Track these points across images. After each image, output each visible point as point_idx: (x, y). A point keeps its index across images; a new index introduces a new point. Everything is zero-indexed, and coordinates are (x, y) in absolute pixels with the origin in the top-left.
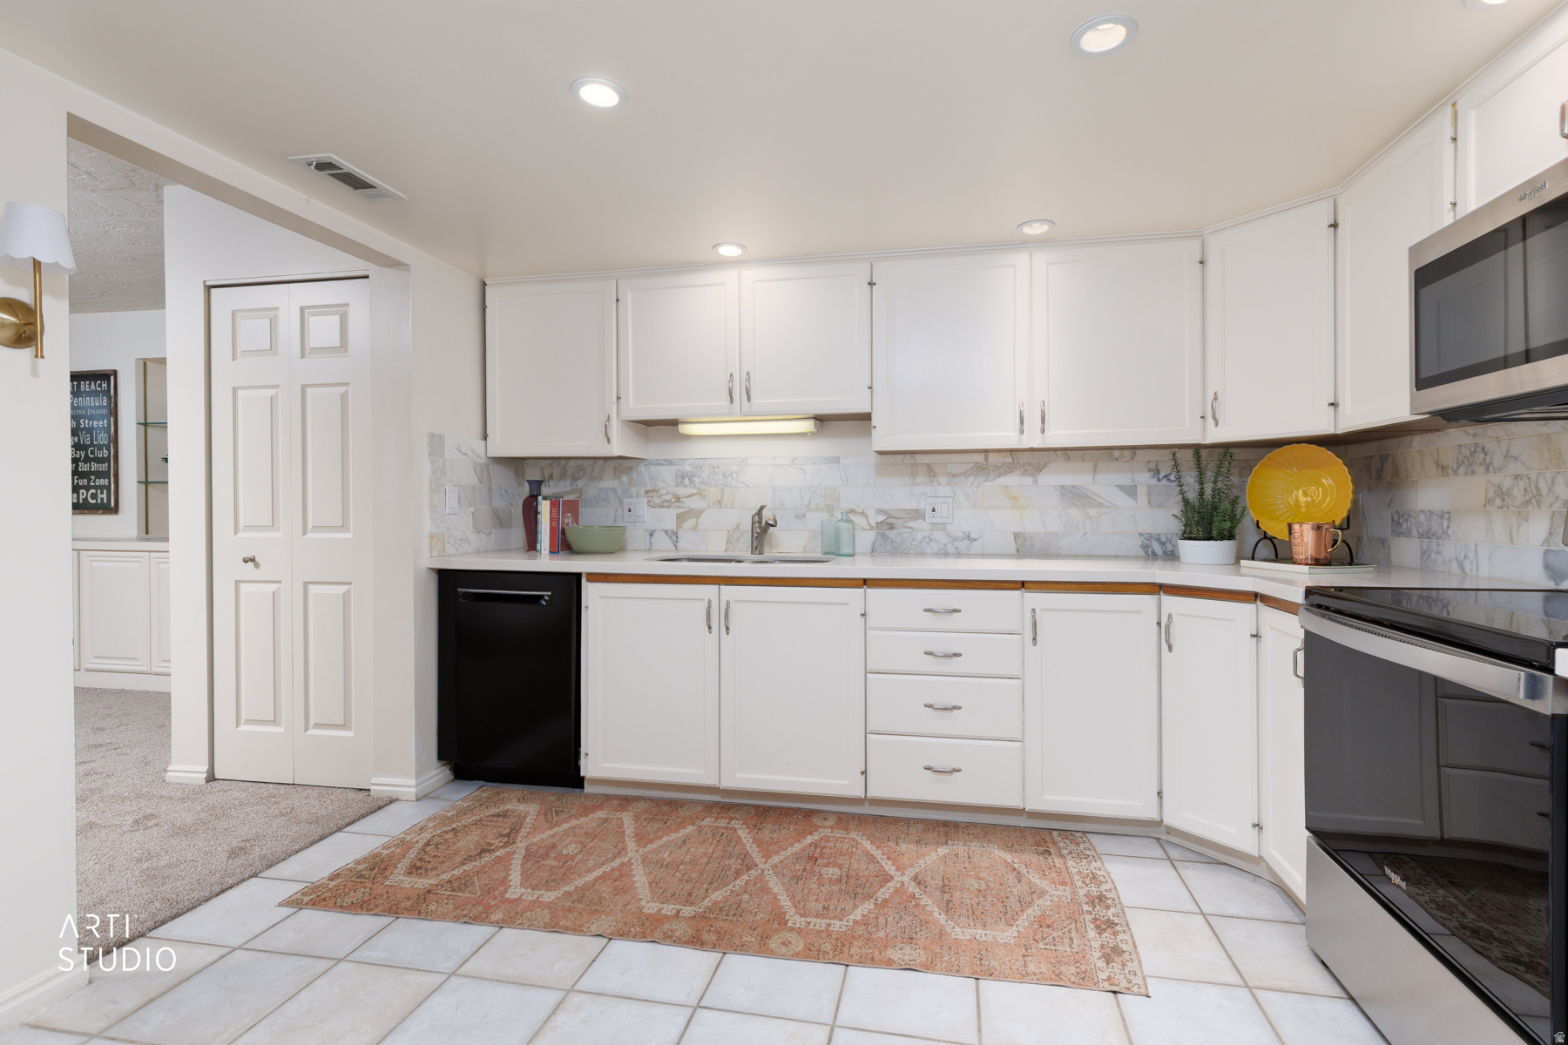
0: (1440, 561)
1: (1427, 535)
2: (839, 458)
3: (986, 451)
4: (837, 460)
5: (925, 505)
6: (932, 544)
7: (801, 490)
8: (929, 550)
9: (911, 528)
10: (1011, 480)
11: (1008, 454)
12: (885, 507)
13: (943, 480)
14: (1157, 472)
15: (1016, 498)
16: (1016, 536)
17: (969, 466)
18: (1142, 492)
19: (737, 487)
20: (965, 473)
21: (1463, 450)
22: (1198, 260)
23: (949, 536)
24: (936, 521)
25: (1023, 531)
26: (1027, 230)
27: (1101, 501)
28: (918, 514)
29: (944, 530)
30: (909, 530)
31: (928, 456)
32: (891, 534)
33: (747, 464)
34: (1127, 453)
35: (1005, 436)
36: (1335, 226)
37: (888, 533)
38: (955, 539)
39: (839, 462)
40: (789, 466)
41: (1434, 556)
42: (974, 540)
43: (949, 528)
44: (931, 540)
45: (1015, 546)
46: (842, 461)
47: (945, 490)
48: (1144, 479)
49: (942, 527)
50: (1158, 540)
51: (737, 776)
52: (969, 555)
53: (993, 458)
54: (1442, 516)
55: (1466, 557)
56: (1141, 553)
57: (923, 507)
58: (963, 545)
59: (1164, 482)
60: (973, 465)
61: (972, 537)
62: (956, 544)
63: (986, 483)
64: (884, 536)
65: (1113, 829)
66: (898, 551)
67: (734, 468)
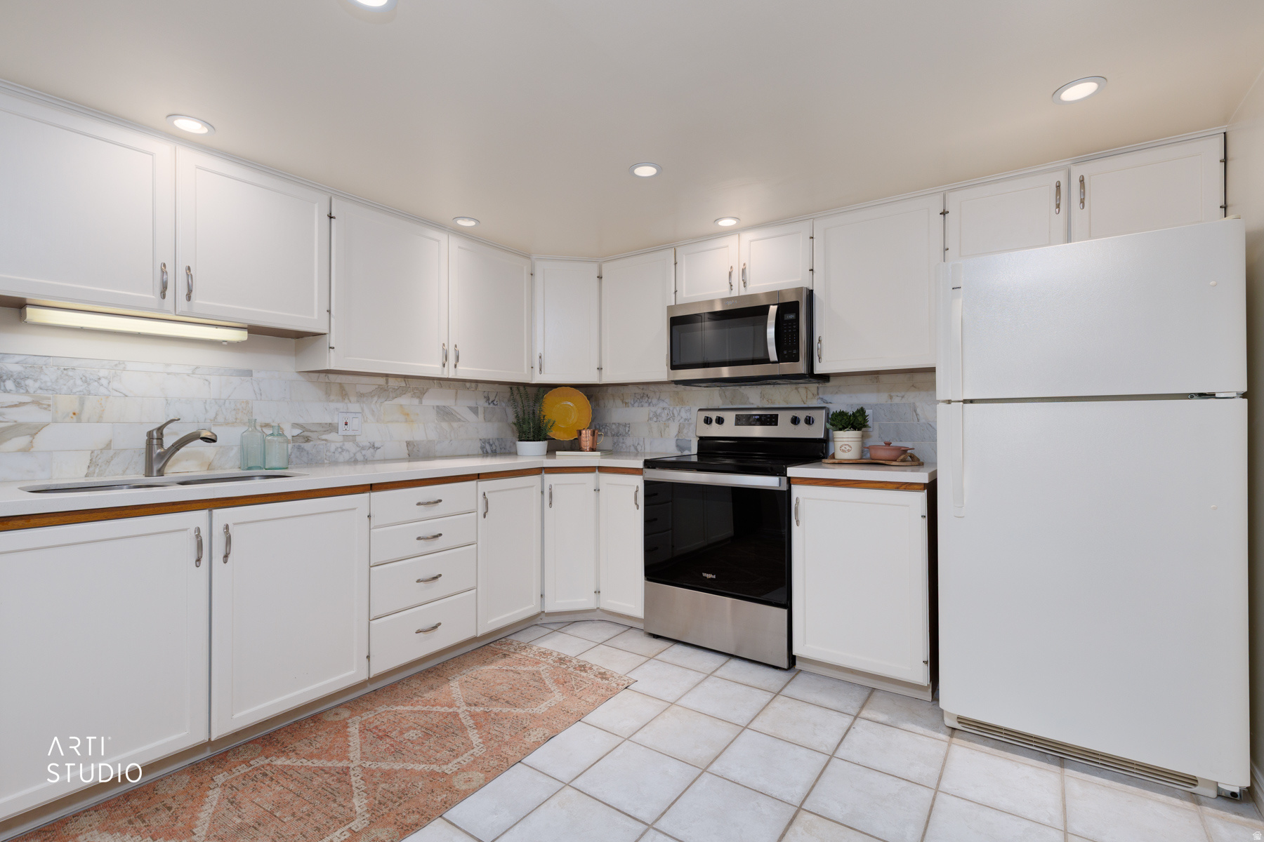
0: (624, 446)
1: (617, 435)
2: (251, 371)
3: (387, 376)
4: (249, 373)
5: (338, 419)
6: (344, 453)
7: (205, 403)
8: (341, 459)
9: (326, 440)
10: (405, 401)
11: (402, 379)
12: (301, 421)
13: (353, 399)
14: (488, 399)
15: (408, 414)
16: (408, 443)
17: (374, 387)
18: (481, 410)
19: (108, 396)
20: (371, 393)
21: (637, 395)
22: (530, 273)
23: (358, 446)
24: (348, 433)
25: (412, 440)
26: (462, 223)
27: (459, 417)
28: (332, 428)
29: (354, 441)
30: (324, 442)
31: (341, 376)
32: (307, 446)
33: (124, 369)
34: (473, 385)
35: (433, 368)
36: (600, 277)
37: (303, 445)
38: (363, 448)
39: (252, 376)
40: (188, 375)
41: (621, 445)
42: (378, 448)
43: (358, 439)
44: (343, 450)
45: (407, 452)
46: (255, 374)
47: (354, 407)
48: (482, 403)
49: (352, 439)
50: (489, 443)
51: (235, 716)
52: (374, 461)
53: (392, 382)
54: (625, 425)
55: (638, 444)
56: (481, 452)
57: (336, 421)
58: (368, 453)
59: (492, 405)
60: (377, 386)
61: (376, 446)
62: (364, 452)
63: (386, 402)
64: (299, 448)
65: (518, 629)
66: (314, 462)
67: (103, 373)
